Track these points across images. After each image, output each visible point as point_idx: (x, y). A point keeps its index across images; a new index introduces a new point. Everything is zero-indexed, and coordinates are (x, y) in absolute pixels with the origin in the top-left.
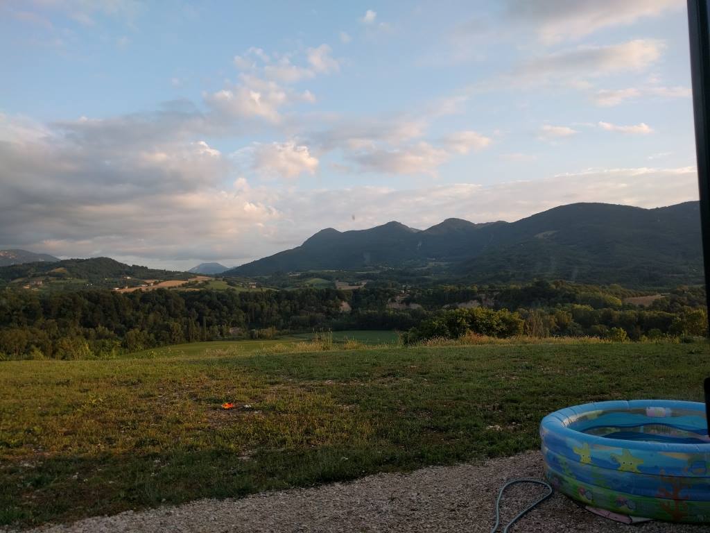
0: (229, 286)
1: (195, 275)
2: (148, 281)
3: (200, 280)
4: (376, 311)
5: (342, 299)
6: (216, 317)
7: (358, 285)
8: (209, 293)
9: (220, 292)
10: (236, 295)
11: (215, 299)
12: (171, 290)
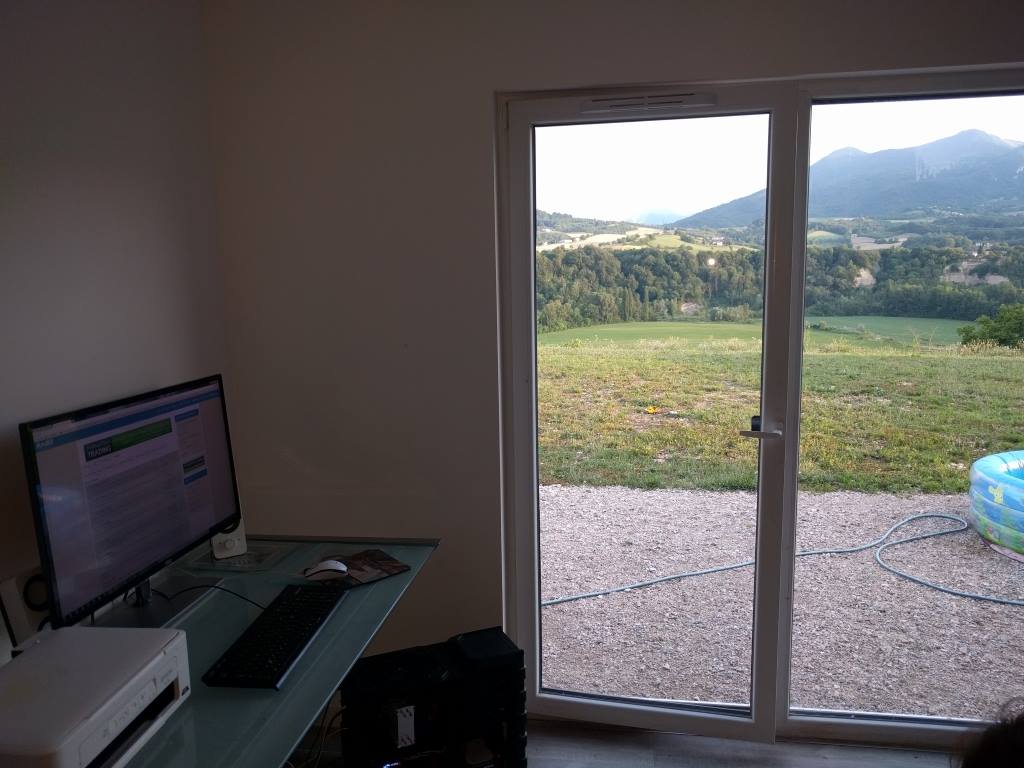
0: (683, 243)
1: (636, 226)
2: (572, 235)
3: (643, 233)
4: (920, 286)
5: (862, 265)
6: (664, 288)
7: (891, 242)
8: (654, 253)
9: (670, 251)
10: (692, 256)
11: (663, 261)
12: (602, 247)
